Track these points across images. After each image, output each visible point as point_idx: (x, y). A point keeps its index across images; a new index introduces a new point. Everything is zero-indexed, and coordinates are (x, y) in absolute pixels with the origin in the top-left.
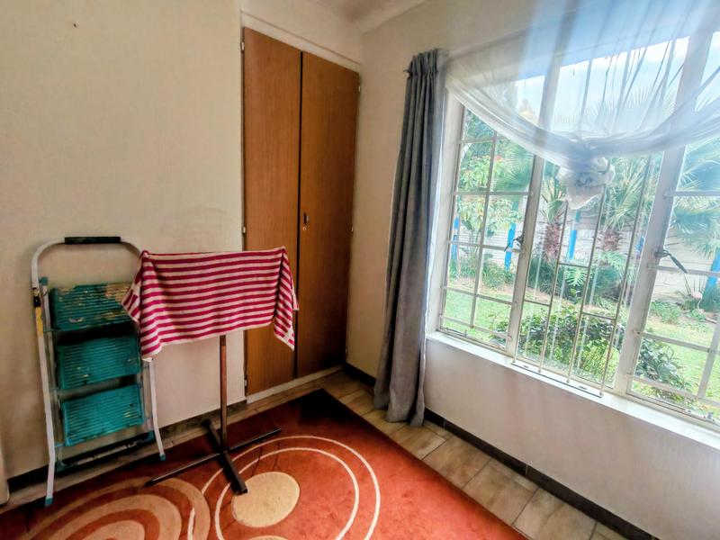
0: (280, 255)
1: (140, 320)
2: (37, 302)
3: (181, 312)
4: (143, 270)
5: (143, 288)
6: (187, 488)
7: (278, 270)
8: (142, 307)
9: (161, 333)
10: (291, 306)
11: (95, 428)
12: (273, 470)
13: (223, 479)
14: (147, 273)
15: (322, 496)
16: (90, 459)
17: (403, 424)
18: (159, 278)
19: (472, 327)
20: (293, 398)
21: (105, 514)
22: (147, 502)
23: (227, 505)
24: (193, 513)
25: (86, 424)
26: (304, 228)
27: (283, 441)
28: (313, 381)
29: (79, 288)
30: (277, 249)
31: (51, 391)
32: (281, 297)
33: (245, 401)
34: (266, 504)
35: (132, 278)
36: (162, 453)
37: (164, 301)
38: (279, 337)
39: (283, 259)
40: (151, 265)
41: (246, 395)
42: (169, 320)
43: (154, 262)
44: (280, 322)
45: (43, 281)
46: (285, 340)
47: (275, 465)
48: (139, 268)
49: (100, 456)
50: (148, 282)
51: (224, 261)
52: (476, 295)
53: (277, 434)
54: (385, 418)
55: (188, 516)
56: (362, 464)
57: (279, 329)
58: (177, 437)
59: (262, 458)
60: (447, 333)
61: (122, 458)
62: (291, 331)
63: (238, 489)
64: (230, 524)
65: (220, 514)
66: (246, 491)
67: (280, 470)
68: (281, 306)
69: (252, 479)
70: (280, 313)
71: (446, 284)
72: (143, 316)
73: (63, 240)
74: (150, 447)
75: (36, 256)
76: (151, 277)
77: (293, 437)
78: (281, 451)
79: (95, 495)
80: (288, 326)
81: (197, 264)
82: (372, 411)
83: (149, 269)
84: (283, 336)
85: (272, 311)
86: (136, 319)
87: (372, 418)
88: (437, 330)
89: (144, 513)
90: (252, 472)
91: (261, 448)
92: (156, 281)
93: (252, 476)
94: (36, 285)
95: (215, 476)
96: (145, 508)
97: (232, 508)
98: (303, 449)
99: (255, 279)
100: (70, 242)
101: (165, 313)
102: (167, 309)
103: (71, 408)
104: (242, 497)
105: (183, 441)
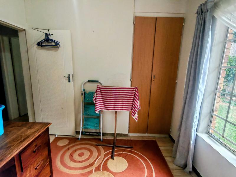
0: (135, 89)
1: (95, 102)
2: (82, 95)
3: (105, 102)
4: (97, 90)
5: (97, 94)
6: (102, 150)
7: (134, 94)
8: (96, 99)
9: (100, 107)
10: (137, 107)
11: (89, 127)
12: (124, 158)
13: (111, 153)
14: (98, 91)
15: (132, 174)
16: (89, 134)
17: (182, 169)
18: (101, 92)
19: (223, 137)
20: (144, 139)
21: (86, 147)
22: (94, 149)
23: (108, 160)
24: (100, 157)
25: (87, 125)
26: (153, 80)
27: (132, 151)
28: (155, 137)
29: (90, 92)
30: (134, 87)
31: (82, 115)
32: (134, 103)
33: (128, 134)
34: (116, 166)
35: (95, 91)
36: (102, 139)
37: (102, 98)
38: (133, 116)
39: (136, 91)
40: (99, 89)
41: (129, 132)
42: (103, 104)
43: (100, 88)
44: (133, 111)
45: (84, 90)
46: (134, 118)
47: (125, 157)
48: (96, 89)
49: (91, 134)
50: (98, 93)
51: (117, 89)
52: (226, 121)
53: (131, 148)
54: (173, 162)
55: (98, 157)
56: (152, 172)
57: (133, 114)
58: (107, 137)
59: (123, 153)
60: (211, 136)
61: (95, 136)
62: (136, 115)
63: (112, 157)
64: (105, 165)
65: (105, 161)
66: (113, 159)
67: (125, 159)
68: (134, 106)
69: (117, 157)
70: (133, 108)
71: (213, 111)
72: (96, 101)
73: (87, 81)
74: (99, 137)
75: (83, 84)
76: (99, 92)
77: (136, 151)
78: (129, 154)
79: (87, 142)
80: (136, 113)
81: (110, 90)
82: (170, 157)
83: (98, 90)
84: (134, 116)
85: (131, 107)
86: (94, 102)
87: (168, 159)
88: (207, 133)
89: (92, 151)
90: (118, 155)
91: (125, 150)
92: (100, 93)
93: (117, 156)
94: (82, 91)
95: (109, 151)
96: (92, 150)
97: (108, 161)
98: (136, 157)
99: (126, 96)
100: (89, 81)
101: (102, 102)
102: (102, 101)
103: (86, 120)
104: (112, 160)
105: (109, 138)
